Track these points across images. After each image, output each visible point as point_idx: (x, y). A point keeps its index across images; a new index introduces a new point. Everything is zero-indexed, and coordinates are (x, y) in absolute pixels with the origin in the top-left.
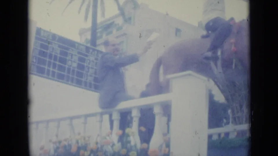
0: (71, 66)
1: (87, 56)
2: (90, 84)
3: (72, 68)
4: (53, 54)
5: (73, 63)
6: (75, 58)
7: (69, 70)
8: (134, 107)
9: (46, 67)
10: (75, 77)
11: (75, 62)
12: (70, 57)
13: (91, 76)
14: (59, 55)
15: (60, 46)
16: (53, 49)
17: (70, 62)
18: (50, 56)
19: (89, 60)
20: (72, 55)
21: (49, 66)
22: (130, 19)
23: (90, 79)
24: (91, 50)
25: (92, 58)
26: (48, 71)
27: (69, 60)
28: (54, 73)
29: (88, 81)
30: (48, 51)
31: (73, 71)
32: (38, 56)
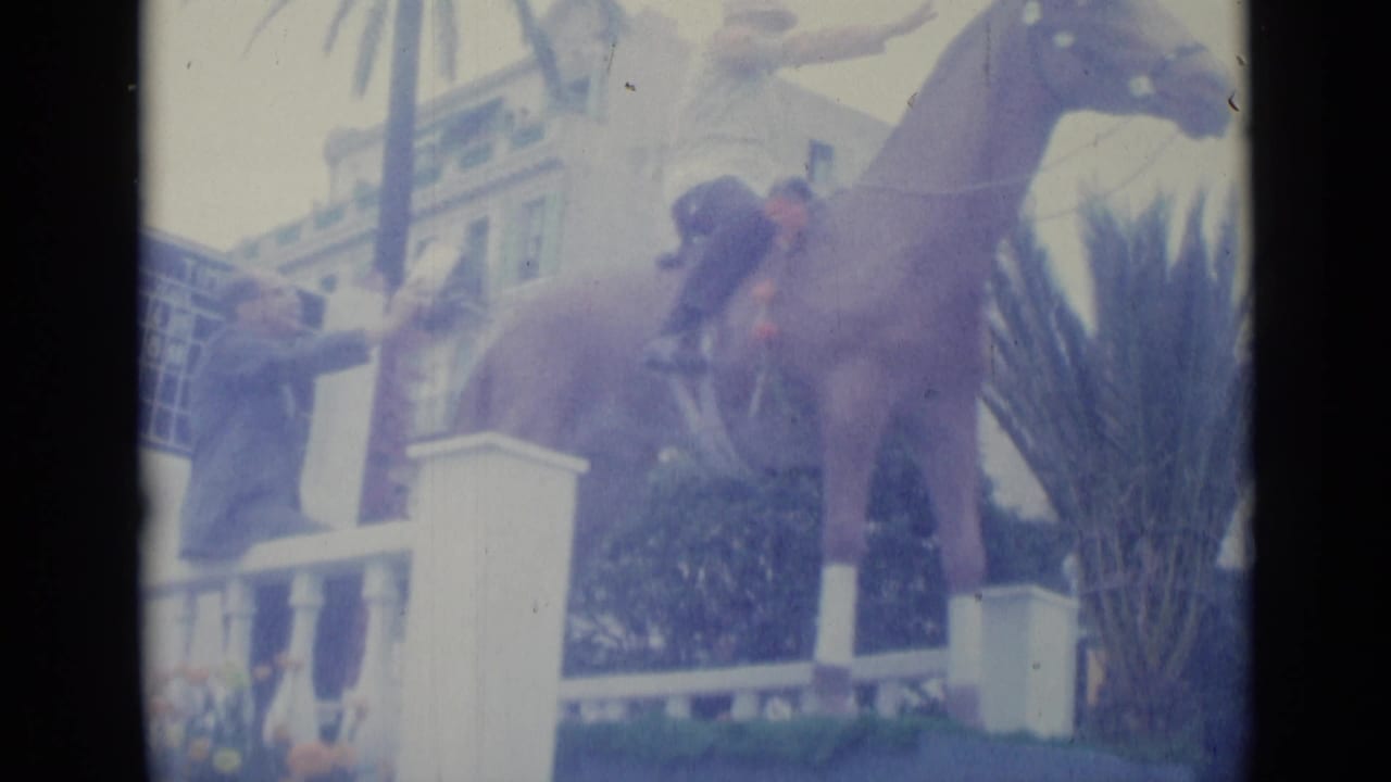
0: (159, 360)
3: (163, 369)
17: (155, 343)
22: (582, 87)
27: (152, 333)
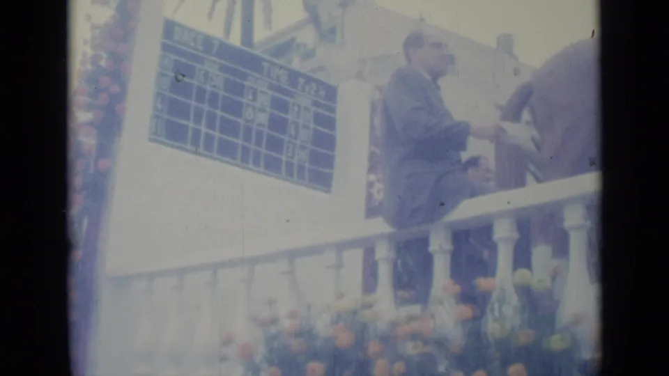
0: (252, 121)
1: (291, 95)
2: (301, 169)
3: (254, 126)
4: (208, 88)
5: (257, 114)
6: (264, 100)
7: (248, 130)
8: (501, 215)
9: (191, 124)
10: (263, 150)
11: (263, 110)
12: (250, 97)
13: (303, 148)
14: (222, 93)
15: (223, 69)
16: (206, 75)
17: (250, 111)
18: (201, 94)
19: (299, 106)
20: (255, 94)
21: (198, 120)
23: (301, 157)
24: (302, 81)
25: (305, 101)
26: (197, 133)
27: (248, 105)
28: (209, 139)
29: (295, 161)
30: (195, 82)
31: (259, 134)
32: (167, 94)
